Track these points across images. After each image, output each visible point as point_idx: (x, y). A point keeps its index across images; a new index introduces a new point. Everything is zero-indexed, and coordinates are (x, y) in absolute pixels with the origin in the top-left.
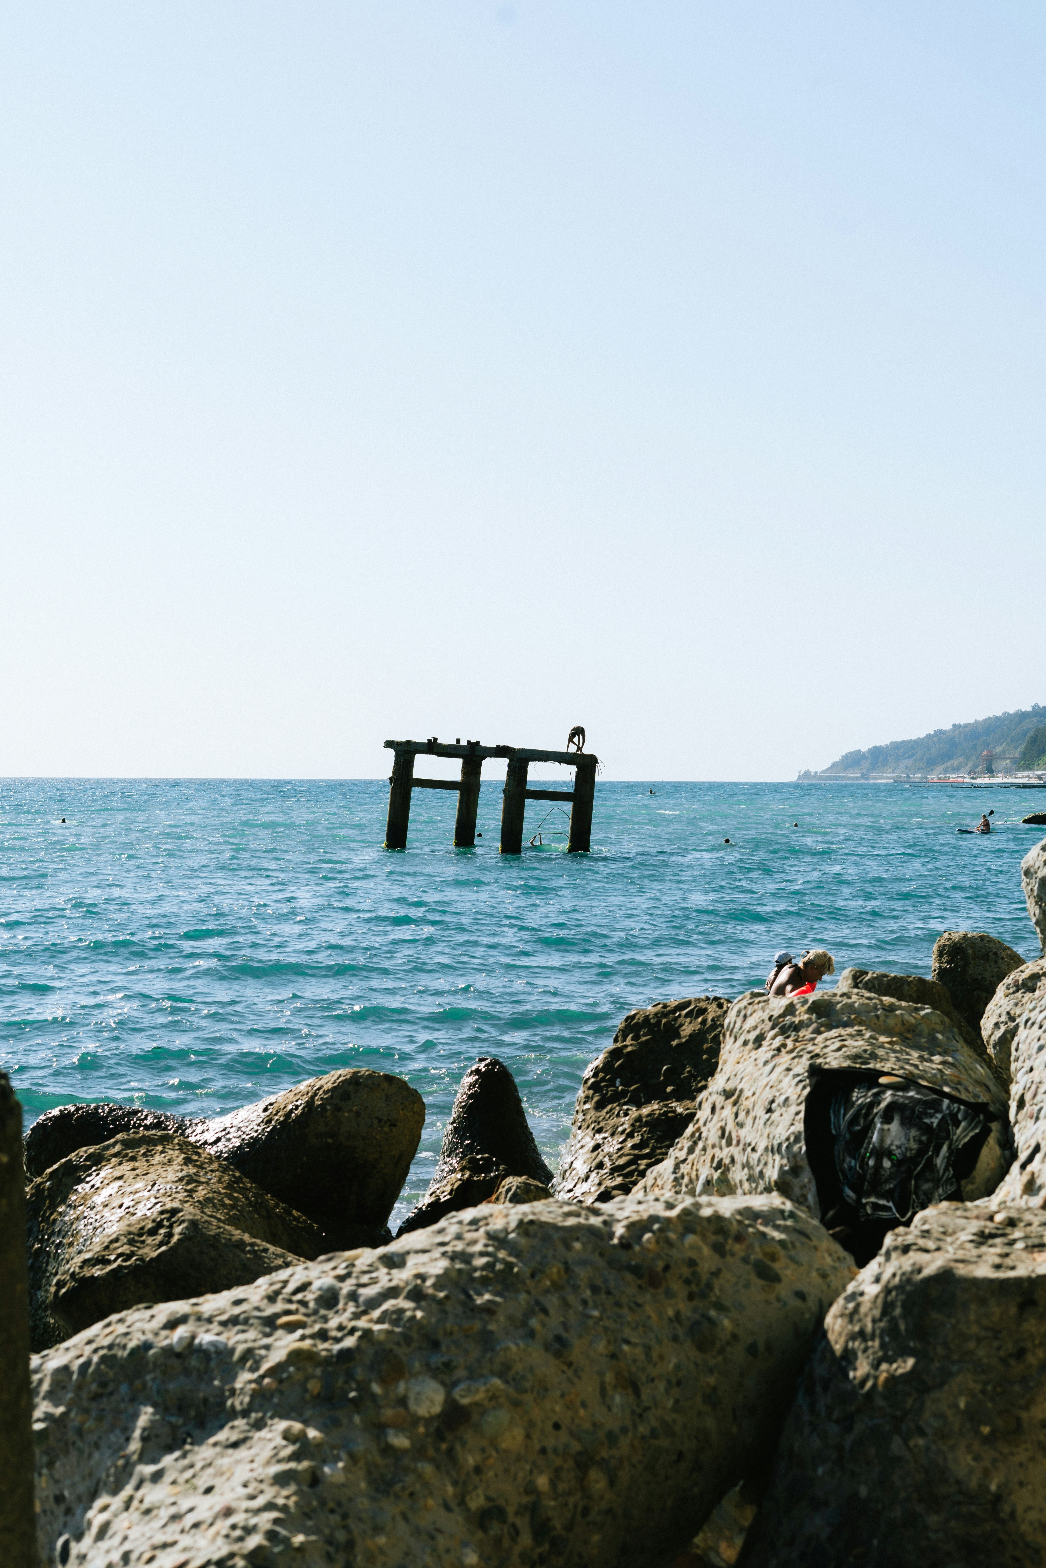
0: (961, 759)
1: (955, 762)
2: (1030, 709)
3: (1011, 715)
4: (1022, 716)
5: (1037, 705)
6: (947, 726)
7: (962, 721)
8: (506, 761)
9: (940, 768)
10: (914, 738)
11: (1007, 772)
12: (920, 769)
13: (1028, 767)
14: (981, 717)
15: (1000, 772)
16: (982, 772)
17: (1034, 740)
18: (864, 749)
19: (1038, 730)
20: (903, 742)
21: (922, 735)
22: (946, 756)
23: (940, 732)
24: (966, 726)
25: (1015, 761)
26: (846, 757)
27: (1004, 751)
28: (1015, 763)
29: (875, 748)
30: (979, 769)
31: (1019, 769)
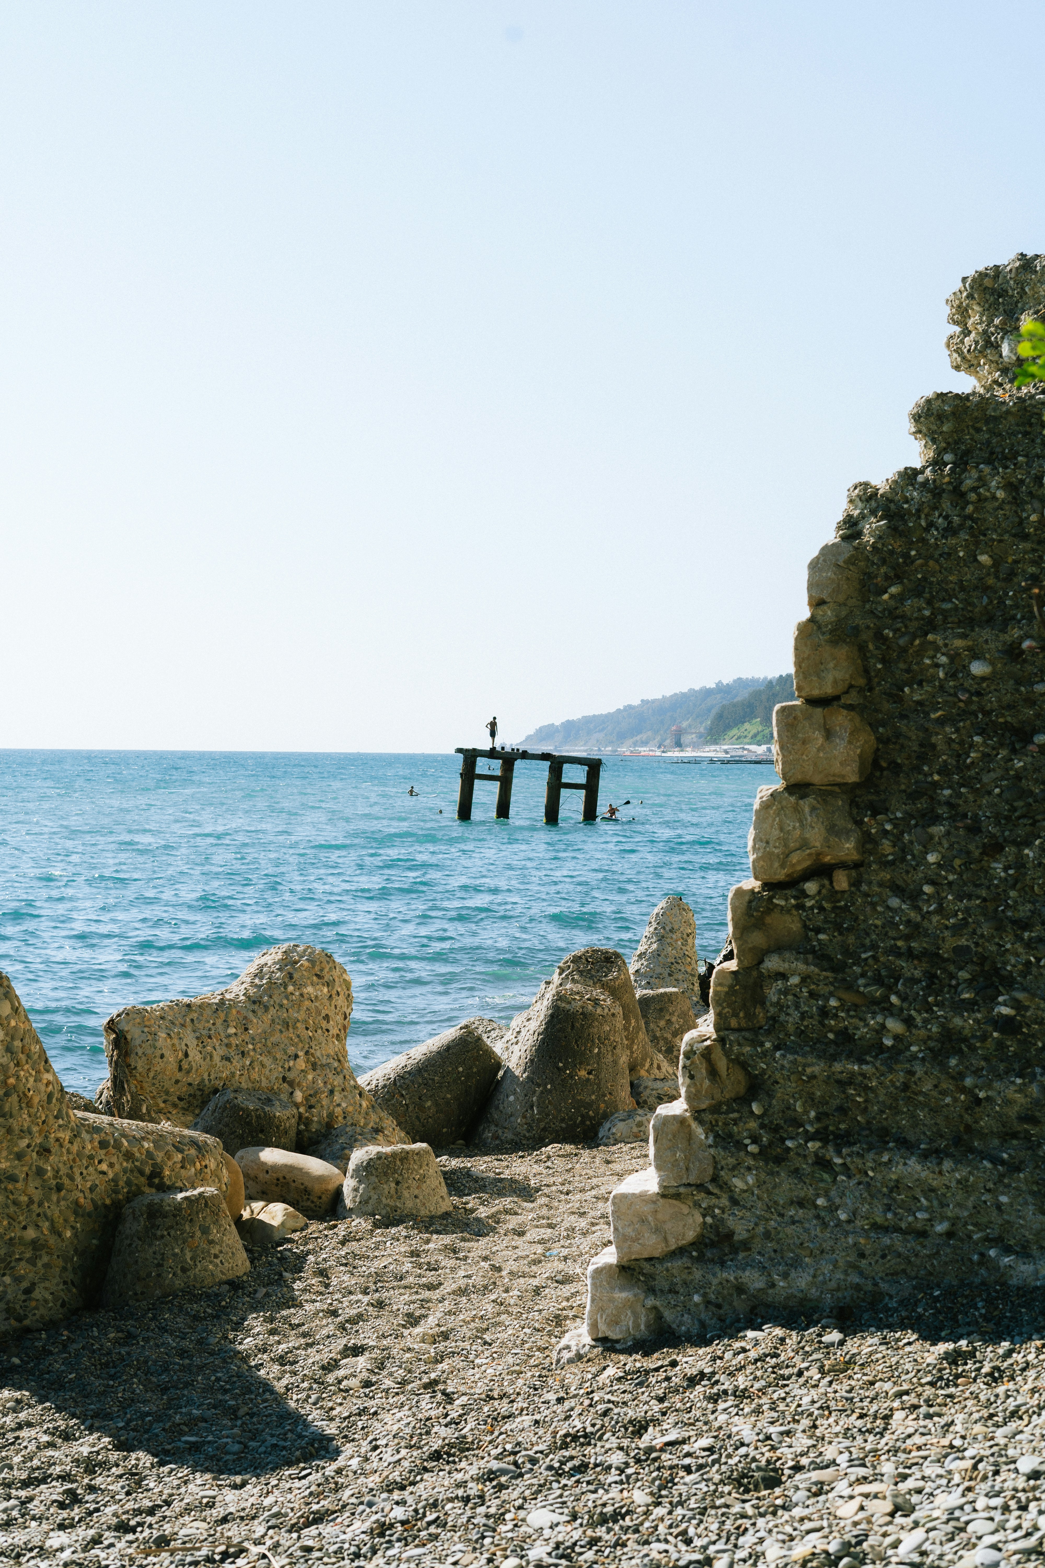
0: (650, 733)
1: (644, 736)
2: (713, 686)
3: (696, 691)
4: (707, 693)
5: (720, 682)
6: (636, 702)
7: (650, 697)
8: (548, 763)
9: (630, 741)
10: (604, 712)
11: (695, 746)
12: (611, 743)
13: (715, 742)
14: (668, 694)
15: (687, 746)
16: (672, 747)
17: (720, 716)
18: (557, 723)
19: (724, 707)
20: (594, 716)
21: (612, 710)
22: (636, 730)
23: (630, 707)
24: (654, 701)
25: (700, 736)
26: (540, 730)
27: (690, 726)
28: (700, 737)
29: (568, 721)
30: (667, 742)
31: (707, 743)
